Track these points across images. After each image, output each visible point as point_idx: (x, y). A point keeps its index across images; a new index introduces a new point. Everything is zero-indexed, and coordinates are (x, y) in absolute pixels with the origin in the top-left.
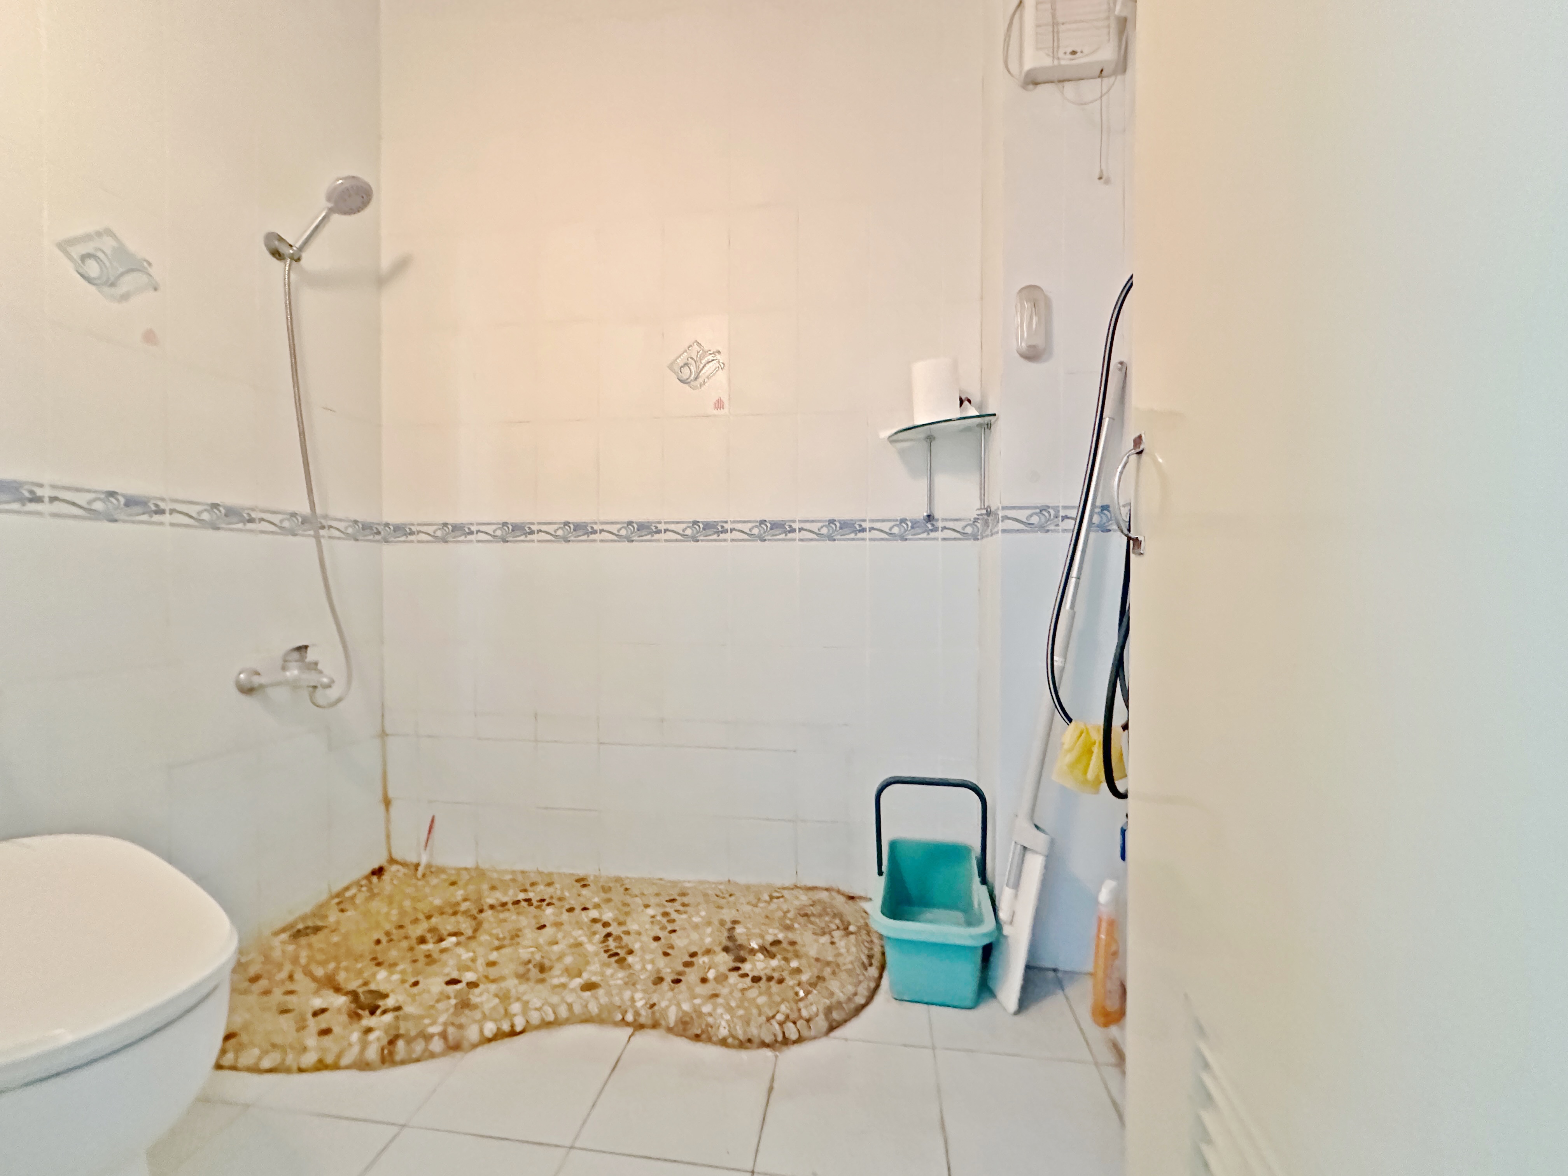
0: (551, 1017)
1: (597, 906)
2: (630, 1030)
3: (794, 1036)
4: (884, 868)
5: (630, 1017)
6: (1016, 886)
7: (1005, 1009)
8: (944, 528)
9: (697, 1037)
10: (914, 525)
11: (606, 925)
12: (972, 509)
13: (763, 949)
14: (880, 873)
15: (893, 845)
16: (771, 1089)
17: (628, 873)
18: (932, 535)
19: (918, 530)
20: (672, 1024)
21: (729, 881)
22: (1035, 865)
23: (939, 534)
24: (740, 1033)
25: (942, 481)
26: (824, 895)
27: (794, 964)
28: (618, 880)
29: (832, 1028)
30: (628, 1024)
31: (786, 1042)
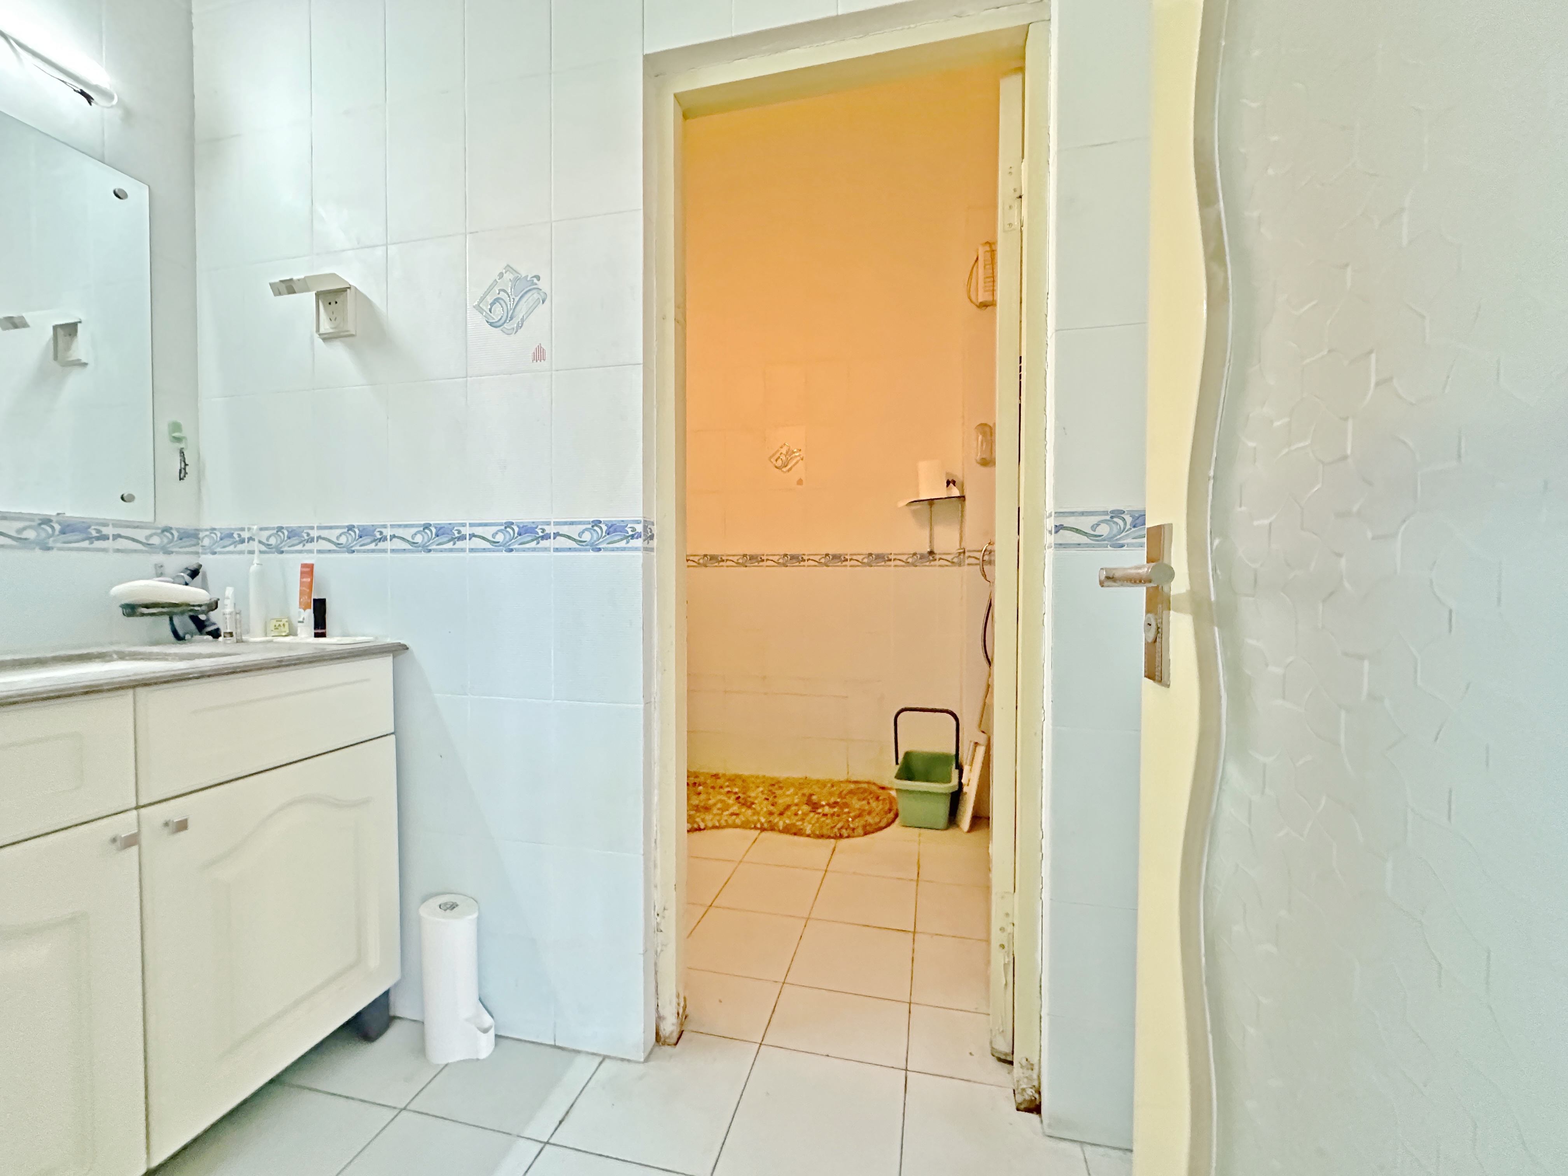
0: (717, 824)
1: (728, 786)
2: (759, 831)
3: (845, 835)
4: (900, 760)
5: (759, 826)
6: (971, 765)
7: (963, 831)
8: (940, 559)
9: (795, 834)
10: (922, 557)
11: (736, 793)
12: (955, 548)
13: (828, 804)
14: (897, 763)
15: (907, 754)
16: (834, 850)
17: (745, 773)
18: (933, 563)
19: (924, 560)
20: (781, 828)
21: (806, 778)
22: (981, 750)
23: (937, 563)
24: (817, 833)
25: (939, 530)
26: (865, 786)
27: (846, 810)
28: (738, 777)
29: (866, 834)
30: (757, 829)
31: (841, 836)
